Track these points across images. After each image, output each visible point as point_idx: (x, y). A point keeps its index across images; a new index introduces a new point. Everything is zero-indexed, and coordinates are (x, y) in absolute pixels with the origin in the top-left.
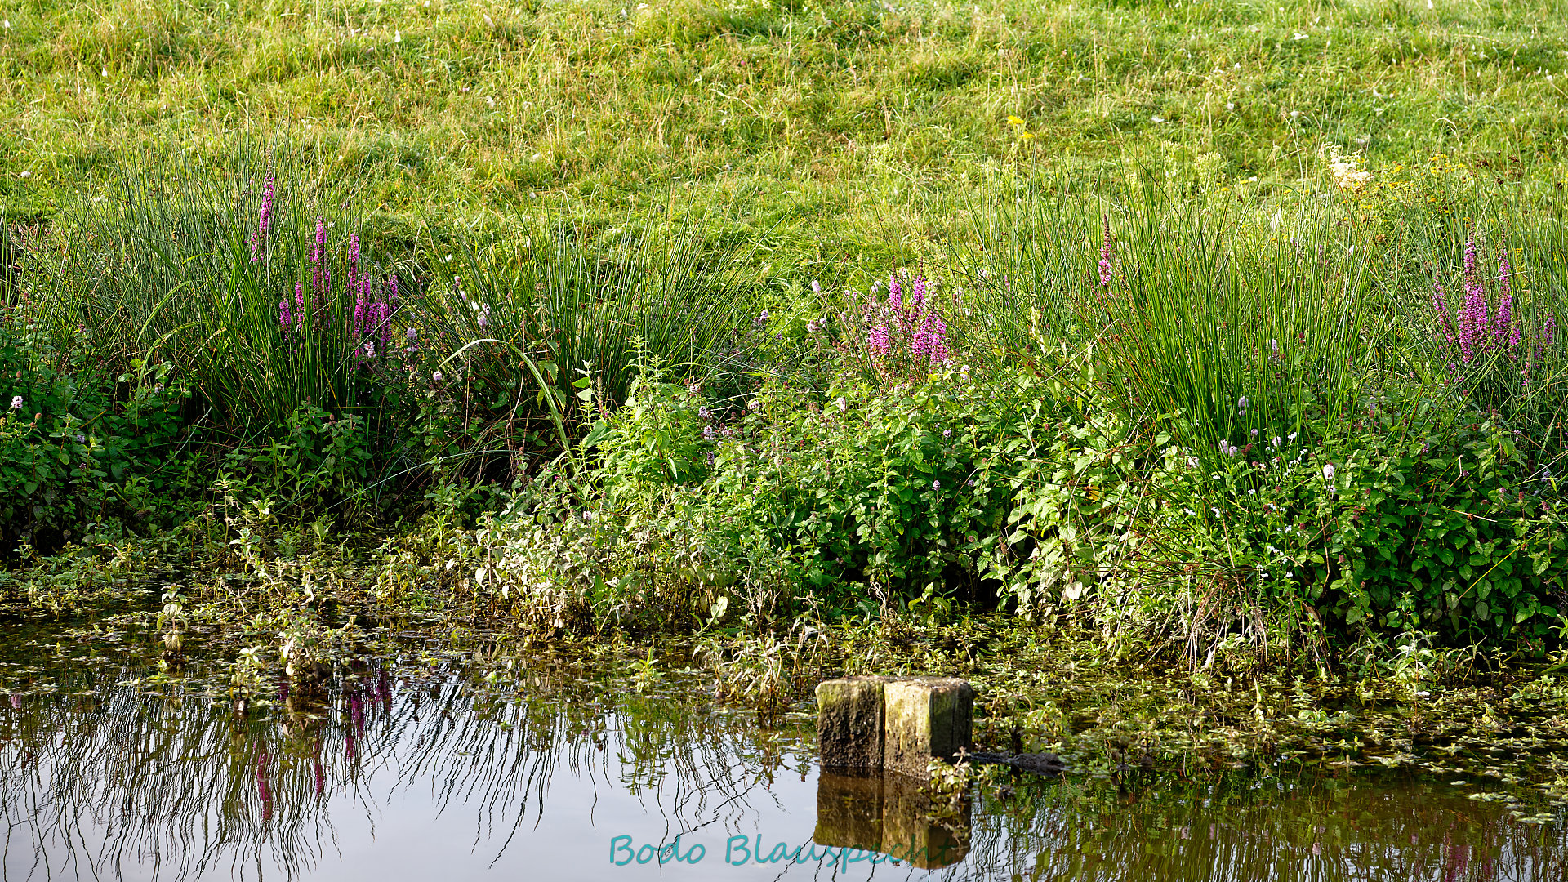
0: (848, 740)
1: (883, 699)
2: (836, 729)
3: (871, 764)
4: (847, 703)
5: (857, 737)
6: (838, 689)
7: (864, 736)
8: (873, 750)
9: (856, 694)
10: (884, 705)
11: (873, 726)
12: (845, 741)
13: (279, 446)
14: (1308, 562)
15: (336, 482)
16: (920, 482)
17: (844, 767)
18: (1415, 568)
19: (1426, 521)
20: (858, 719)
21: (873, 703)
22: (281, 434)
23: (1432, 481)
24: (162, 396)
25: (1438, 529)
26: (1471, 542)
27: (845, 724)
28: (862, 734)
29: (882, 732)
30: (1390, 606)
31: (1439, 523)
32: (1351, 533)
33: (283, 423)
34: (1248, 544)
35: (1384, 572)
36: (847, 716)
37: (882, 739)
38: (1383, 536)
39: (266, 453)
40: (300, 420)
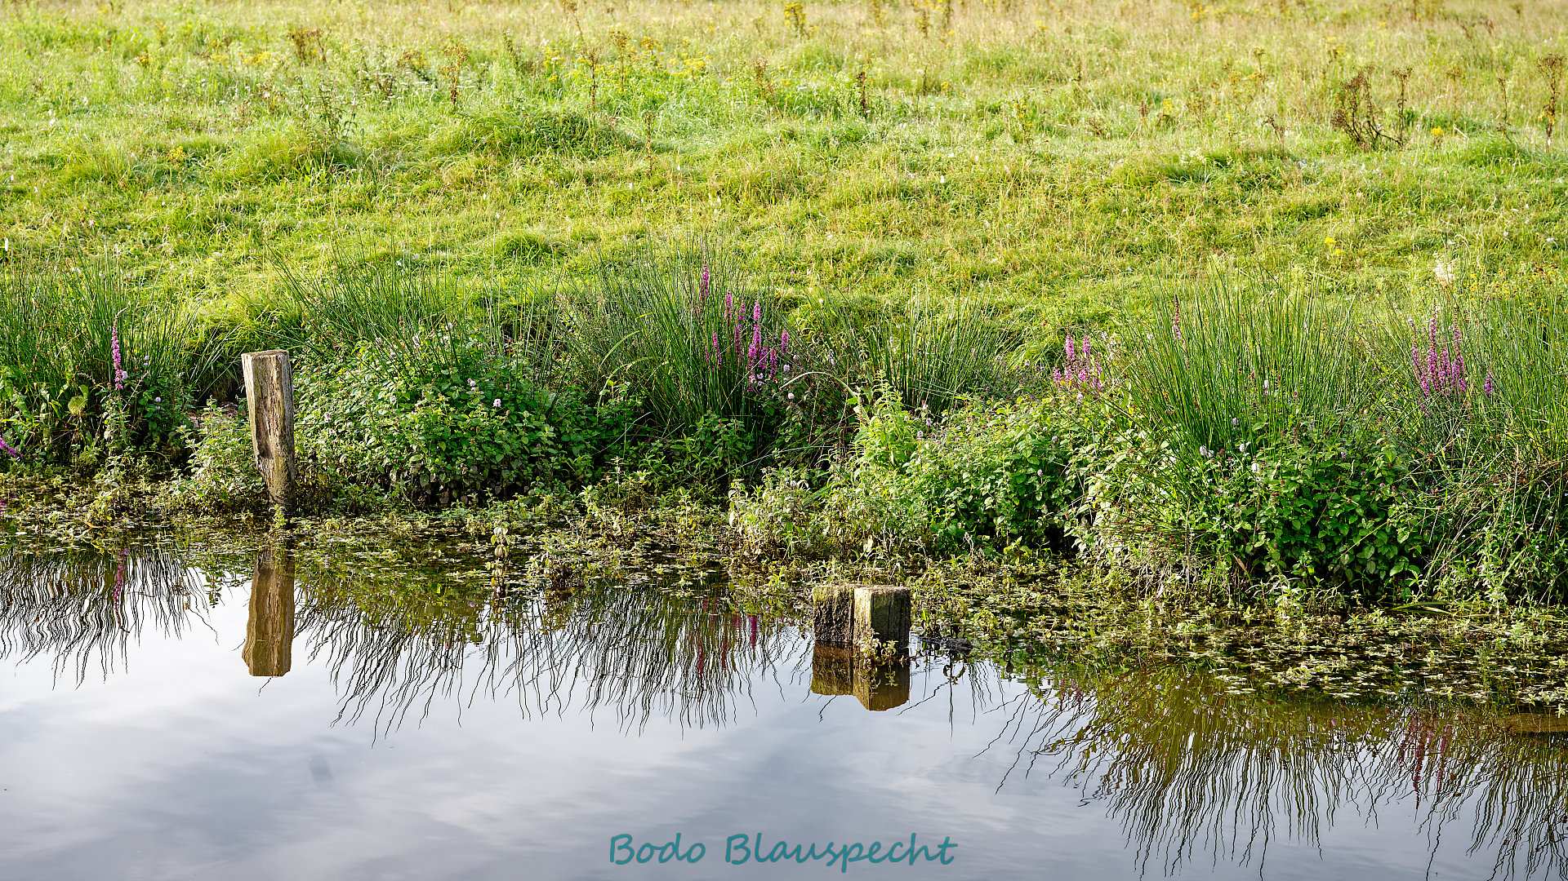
0: (832, 624)
1: (853, 598)
2: (824, 617)
3: (845, 640)
4: (831, 600)
5: (837, 622)
6: (825, 590)
7: (841, 622)
8: (846, 632)
9: (836, 594)
10: (854, 602)
11: (847, 615)
12: (830, 625)
13: (690, 439)
14: (1241, 528)
15: (725, 464)
16: (1031, 470)
17: (829, 641)
18: (1320, 535)
19: (1329, 504)
20: (837, 610)
21: (848, 600)
22: (691, 432)
23: (1342, 477)
24: (624, 404)
25: (1336, 510)
26: (1360, 520)
27: (829, 613)
28: (840, 620)
29: (853, 620)
30: (1295, 561)
31: (1338, 506)
32: (1271, 510)
33: (694, 423)
34: (1206, 515)
35: (1300, 538)
36: (830, 608)
37: (852, 624)
38: (1296, 513)
39: (682, 444)
40: (705, 423)
